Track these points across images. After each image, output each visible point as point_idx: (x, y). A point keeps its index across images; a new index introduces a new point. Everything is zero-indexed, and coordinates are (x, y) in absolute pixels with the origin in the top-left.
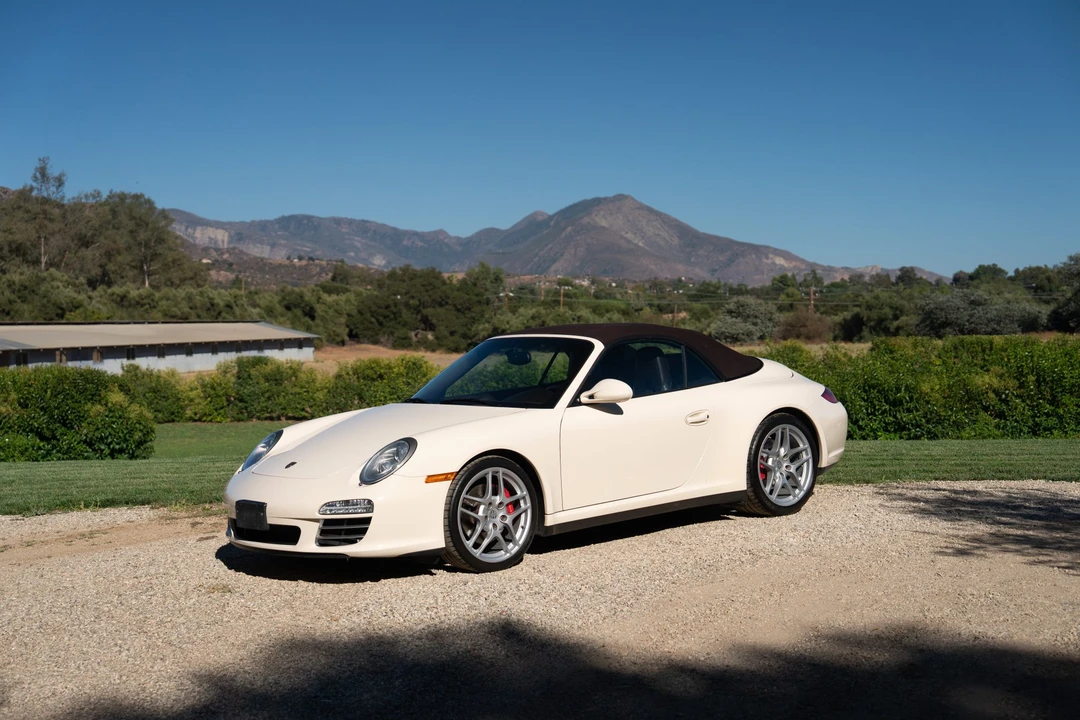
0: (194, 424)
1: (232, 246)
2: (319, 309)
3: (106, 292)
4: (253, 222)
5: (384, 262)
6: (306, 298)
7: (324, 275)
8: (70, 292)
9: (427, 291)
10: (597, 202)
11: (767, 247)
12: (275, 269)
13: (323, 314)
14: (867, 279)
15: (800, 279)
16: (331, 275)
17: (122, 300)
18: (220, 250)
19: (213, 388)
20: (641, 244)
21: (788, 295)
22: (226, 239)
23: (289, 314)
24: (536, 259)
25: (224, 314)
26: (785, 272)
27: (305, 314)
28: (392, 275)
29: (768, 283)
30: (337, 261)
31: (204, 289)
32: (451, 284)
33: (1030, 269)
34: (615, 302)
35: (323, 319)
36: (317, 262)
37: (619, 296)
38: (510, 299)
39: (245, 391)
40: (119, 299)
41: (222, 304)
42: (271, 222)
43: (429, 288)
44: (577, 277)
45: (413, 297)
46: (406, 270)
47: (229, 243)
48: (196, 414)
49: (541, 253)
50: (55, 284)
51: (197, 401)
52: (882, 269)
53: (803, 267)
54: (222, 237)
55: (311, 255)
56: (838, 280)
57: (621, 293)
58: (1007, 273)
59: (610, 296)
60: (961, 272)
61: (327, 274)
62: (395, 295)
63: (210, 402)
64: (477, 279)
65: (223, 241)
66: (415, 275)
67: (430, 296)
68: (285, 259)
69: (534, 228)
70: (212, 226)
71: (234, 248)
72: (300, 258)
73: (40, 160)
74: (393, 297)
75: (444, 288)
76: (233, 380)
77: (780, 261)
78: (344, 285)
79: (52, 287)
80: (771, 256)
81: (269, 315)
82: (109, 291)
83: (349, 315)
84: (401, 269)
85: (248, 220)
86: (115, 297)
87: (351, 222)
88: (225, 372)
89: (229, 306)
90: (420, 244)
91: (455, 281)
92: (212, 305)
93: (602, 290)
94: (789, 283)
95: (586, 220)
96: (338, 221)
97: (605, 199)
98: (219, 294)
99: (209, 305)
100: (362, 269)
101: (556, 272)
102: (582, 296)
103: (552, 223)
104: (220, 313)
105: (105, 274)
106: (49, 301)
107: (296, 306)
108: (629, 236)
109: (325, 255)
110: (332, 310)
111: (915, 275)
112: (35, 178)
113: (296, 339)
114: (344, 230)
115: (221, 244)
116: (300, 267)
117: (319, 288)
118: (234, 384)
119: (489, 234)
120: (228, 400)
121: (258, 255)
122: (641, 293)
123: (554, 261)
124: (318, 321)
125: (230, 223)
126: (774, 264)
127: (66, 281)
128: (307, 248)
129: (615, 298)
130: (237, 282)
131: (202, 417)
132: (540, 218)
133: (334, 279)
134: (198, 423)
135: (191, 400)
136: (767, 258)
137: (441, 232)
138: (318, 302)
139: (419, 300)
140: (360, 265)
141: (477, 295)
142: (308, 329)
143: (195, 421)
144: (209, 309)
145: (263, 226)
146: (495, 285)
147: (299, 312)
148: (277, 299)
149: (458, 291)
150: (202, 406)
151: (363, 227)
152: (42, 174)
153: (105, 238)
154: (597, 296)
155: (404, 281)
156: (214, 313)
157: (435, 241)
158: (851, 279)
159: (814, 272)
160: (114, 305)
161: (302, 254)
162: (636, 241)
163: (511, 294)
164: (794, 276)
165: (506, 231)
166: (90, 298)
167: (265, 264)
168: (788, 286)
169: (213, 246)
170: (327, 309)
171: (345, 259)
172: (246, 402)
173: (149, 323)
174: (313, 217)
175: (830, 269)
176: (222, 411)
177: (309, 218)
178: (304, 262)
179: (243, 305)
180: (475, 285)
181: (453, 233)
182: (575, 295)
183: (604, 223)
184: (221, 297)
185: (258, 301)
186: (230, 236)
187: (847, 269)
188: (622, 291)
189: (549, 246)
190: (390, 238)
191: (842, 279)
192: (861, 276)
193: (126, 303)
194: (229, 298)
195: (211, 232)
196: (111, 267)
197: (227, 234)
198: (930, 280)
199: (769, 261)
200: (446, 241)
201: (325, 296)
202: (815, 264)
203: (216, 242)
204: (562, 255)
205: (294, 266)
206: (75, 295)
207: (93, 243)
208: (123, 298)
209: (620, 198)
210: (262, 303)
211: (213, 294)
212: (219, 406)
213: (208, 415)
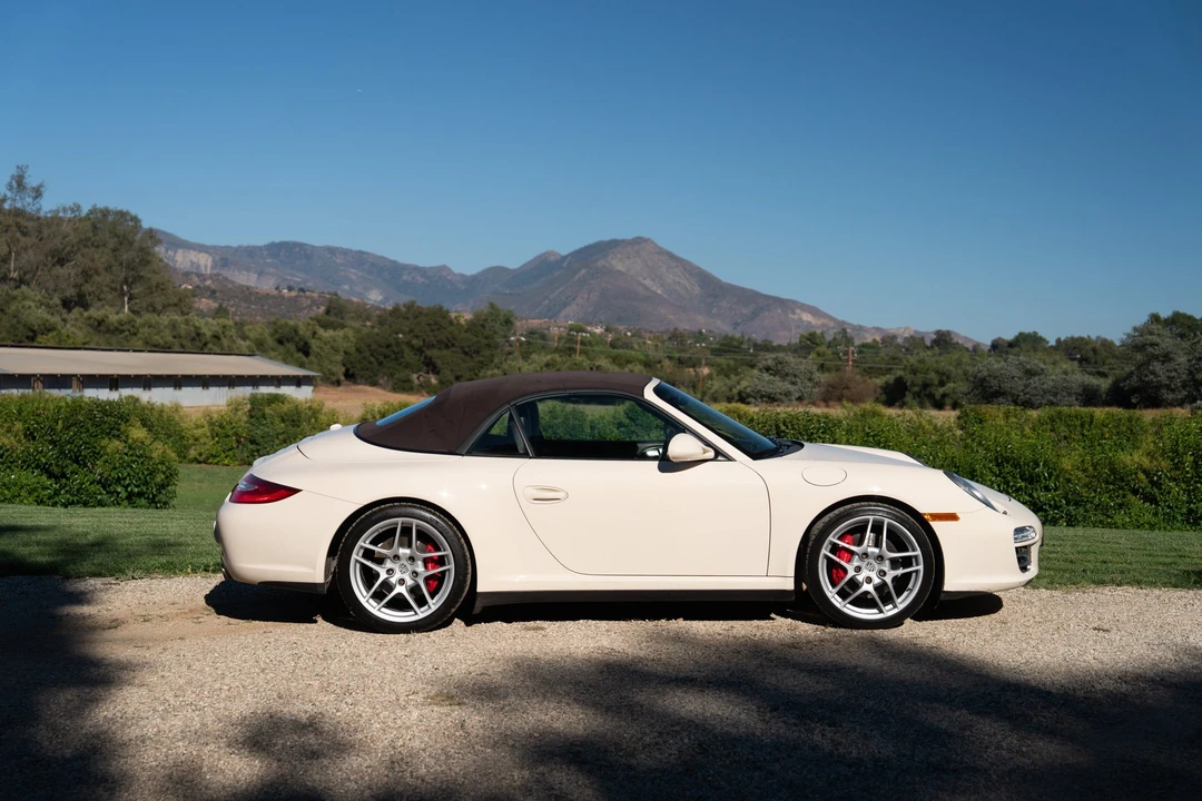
0: (198, 466)
1: (215, 272)
2: (314, 344)
3: (81, 315)
4: (240, 247)
5: (381, 297)
6: (301, 332)
7: (315, 308)
8: (42, 313)
9: (433, 331)
10: (614, 244)
11: (794, 302)
12: (262, 299)
13: (319, 350)
14: (900, 341)
15: (829, 337)
16: (323, 309)
17: (99, 325)
18: (202, 275)
19: (221, 426)
20: (659, 292)
21: (818, 354)
22: (209, 264)
23: (281, 348)
24: (547, 302)
25: (210, 345)
26: (813, 330)
27: (299, 350)
28: (396, 311)
29: (795, 341)
30: (330, 294)
31: (190, 316)
32: (459, 324)
33: (1072, 338)
34: (633, 353)
35: (318, 356)
36: (308, 293)
37: (636, 346)
38: (521, 343)
39: (258, 432)
40: (96, 323)
41: (209, 334)
42: (260, 248)
43: (435, 328)
44: (590, 324)
45: (417, 337)
46: (410, 306)
47: (213, 268)
48: (201, 455)
49: (551, 296)
50: (27, 303)
51: (202, 441)
52: (916, 332)
53: (832, 324)
54: (205, 262)
55: (302, 286)
56: (869, 340)
57: (638, 344)
58: (1048, 342)
59: (628, 346)
60: (1000, 338)
61: (318, 308)
62: (397, 333)
63: (218, 442)
64: (486, 320)
65: (206, 266)
66: (420, 313)
67: (435, 336)
68: (273, 290)
69: (545, 267)
70: (194, 249)
71: (218, 275)
72: (290, 289)
73: (18, 167)
74: (394, 336)
75: (451, 328)
76: (245, 418)
77: (807, 317)
78: (339, 320)
79: (23, 307)
80: (798, 311)
81: (259, 349)
82: (86, 314)
83: (346, 353)
84: (404, 305)
85: (234, 244)
86: (92, 321)
87: (346, 252)
88: (237, 410)
89: (216, 337)
90: (421, 280)
91: (462, 321)
92: (198, 335)
93: (618, 339)
94: (818, 341)
95: (601, 263)
96: (332, 251)
97: (623, 241)
98: (207, 324)
99: (194, 335)
100: (358, 303)
101: (567, 317)
102: (597, 344)
103: (565, 265)
104: (206, 344)
105: (81, 296)
106: (18, 322)
107: (288, 340)
108: (648, 282)
109: (318, 287)
110: (328, 346)
111: (951, 339)
112: (10, 187)
113: (294, 377)
114: (339, 261)
115: (203, 269)
116: (290, 299)
117: (315, 322)
118: (247, 422)
119: (496, 272)
120: (238, 442)
121: (244, 283)
122: (659, 344)
123: (565, 305)
124: (312, 358)
125: (214, 247)
126: (800, 319)
127: (39, 301)
128: (298, 279)
129: (632, 348)
130: (220, 312)
131: (208, 458)
132: (552, 258)
133: (328, 312)
134: (203, 465)
135: (196, 439)
136: (794, 313)
137: (444, 268)
138: (313, 338)
139: (424, 340)
140: (355, 299)
141: (486, 338)
142: (302, 366)
143: (200, 462)
144: (193, 339)
145: (251, 252)
146: (505, 328)
147: (291, 347)
148: (267, 332)
149: (466, 332)
150: (209, 445)
151: (360, 259)
152: (19, 183)
153: (83, 255)
154: (613, 345)
155: (408, 319)
156: (199, 343)
157: (438, 277)
158: (883, 341)
159: (844, 330)
160: (91, 330)
161: (292, 284)
162: (654, 289)
163: (523, 339)
164: (822, 333)
165: (515, 270)
166: (65, 320)
167: (251, 294)
168: (818, 345)
169: (195, 270)
170: (323, 345)
171: (339, 292)
172: (258, 444)
173: (134, 351)
174: (306, 245)
175: (860, 328)
176: (231, 453)
177: (301, 246)
178: (293, 294)
179: (232, 337)
180: (483, 326)
181: (456, 270)
182: (590, 343)
183: (620, 267)
184: (209, 326)
185: (247, 333)
186: (214, 261)
187: (877, 329)
188: (641, 341)
189: (561, 289)
190: (389, 271)
191: (874, 340)
192: (894, 337)
193: (102, 328)
194: (217, 329)
195: (193, 256)
196: (87, 288)
197: (210, 259)
198: (966, 345)
199: (796, 317)
200: (449, 277)
201: (321, 331)
202: (844, 322)
203: (198, 267)
204: (574, 299)
205: (282, 297)
206: (49, 317)
207: (68, 261)
208: (100, 322)
209: (639, 241)
210: (252, 335)
211: (199, 322)
212: (227, 448)
213: (215, 457)
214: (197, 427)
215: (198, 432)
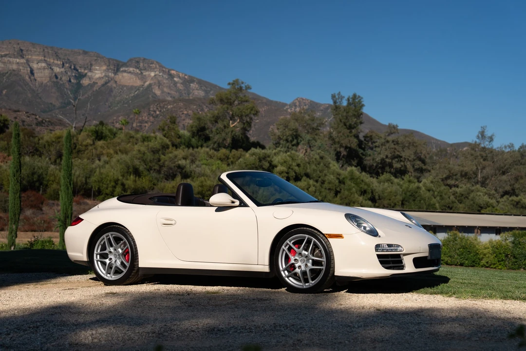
0: (486, 269)
3: (508, 199)
8: (486, 198)
19: (498, 249)
39: (517, 251)
40: (515, 203)
48: (487, 263)
50: (479, 193)
51: (488, 255)
63: (496, 257)
73: (482, 127)
76: (510, 245)
79: (477, 195)
82: (510, 199)
86: (513, 202)
105: (513, 190)
106: (474, 203)
112: (478, 137)
120: (506, 258)
127: (485, 192)
131: (491, 265)
134: (488, 269)
135: (485, 255)
150: (491, 258)
152: (482, 135)
153: (515, 169)
160: (512, 206)
166: (498, 202)
173: (514, 215)
176: (502, 263)
193: (518, 206)
196: (517, 186)
206: (490, 200)
207: (508, 172)
208: (518, 203)
212: (500, 260)
213: (494, 264)
214: (486, 248)
215: (486, 251)
